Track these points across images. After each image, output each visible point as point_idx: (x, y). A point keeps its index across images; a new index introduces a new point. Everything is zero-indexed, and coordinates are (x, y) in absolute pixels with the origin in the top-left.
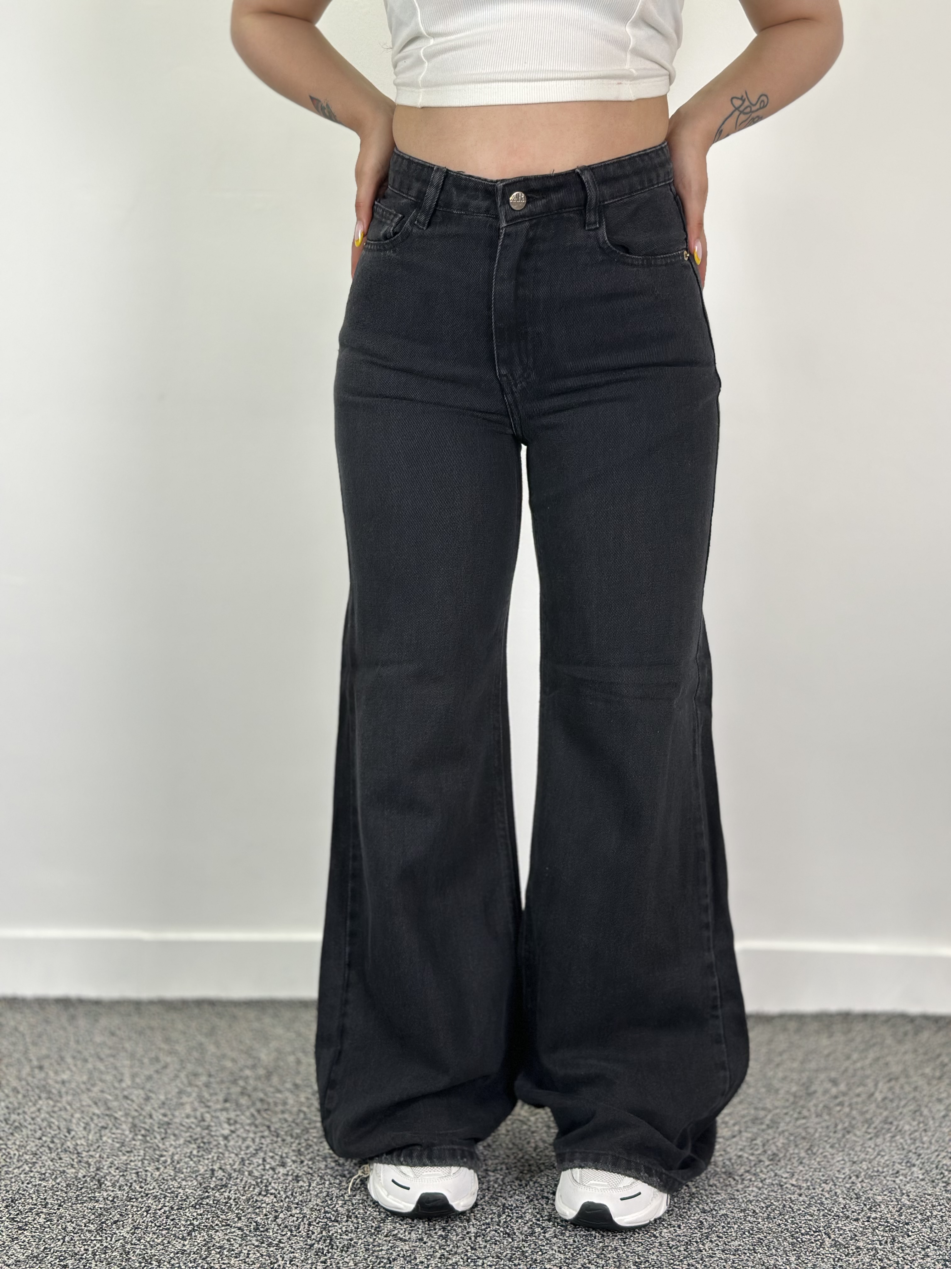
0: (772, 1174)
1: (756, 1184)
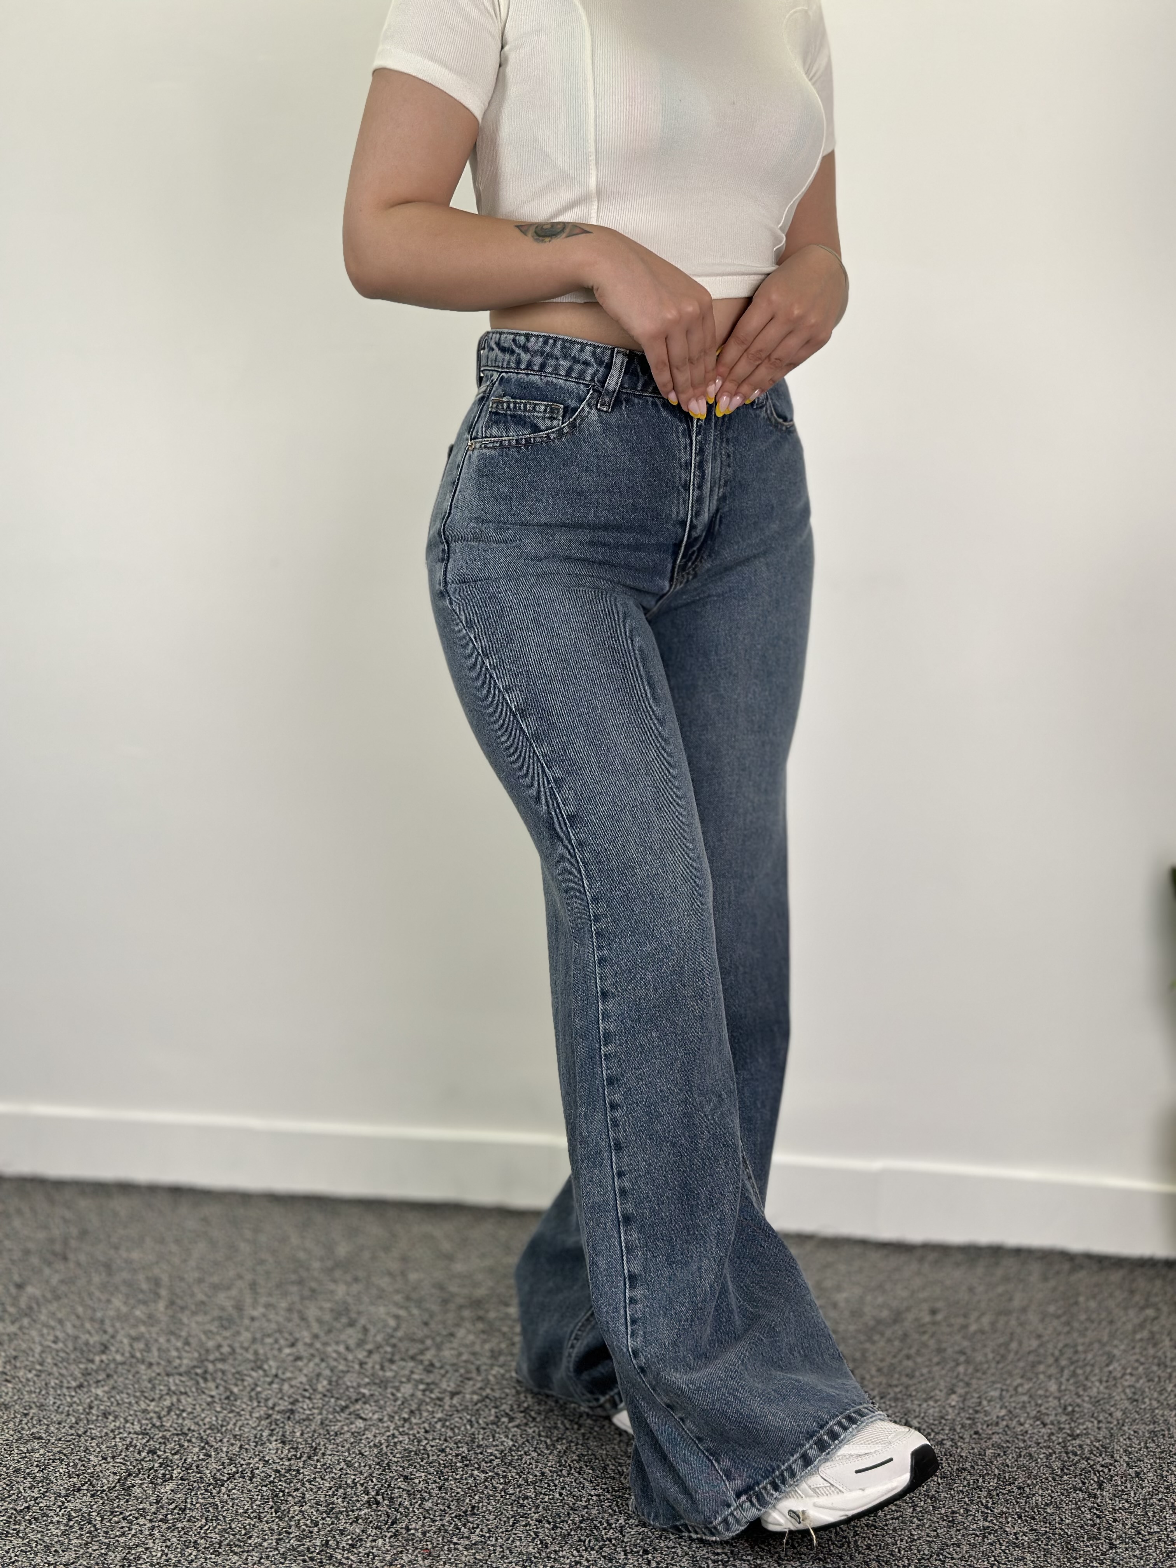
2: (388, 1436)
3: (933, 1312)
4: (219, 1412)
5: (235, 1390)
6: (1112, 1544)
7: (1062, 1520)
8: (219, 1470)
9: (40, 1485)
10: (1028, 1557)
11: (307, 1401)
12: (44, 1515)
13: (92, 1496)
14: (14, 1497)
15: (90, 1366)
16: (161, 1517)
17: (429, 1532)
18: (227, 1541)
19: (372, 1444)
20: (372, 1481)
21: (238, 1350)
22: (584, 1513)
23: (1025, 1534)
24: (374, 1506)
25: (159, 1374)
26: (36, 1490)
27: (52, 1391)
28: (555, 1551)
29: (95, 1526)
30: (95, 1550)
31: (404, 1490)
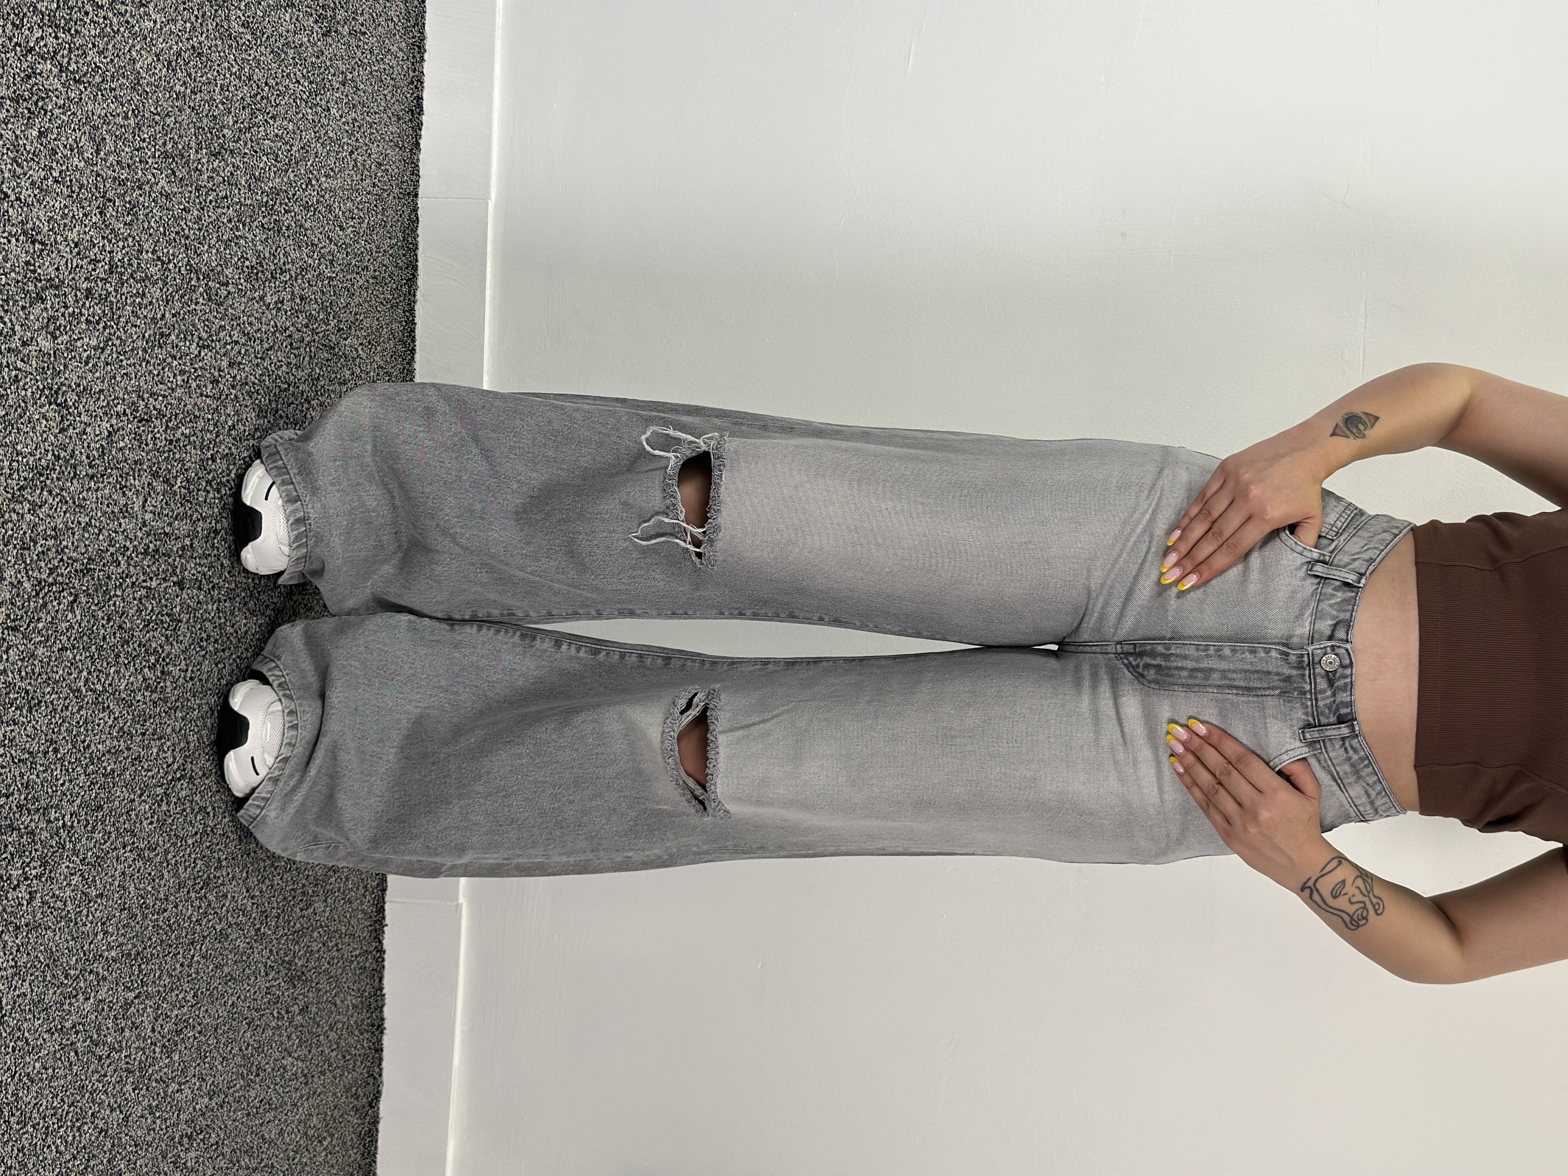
0: (205, 934)
1: (195, 913)
2: (125, 546)
4: (144, 336)
5: (173, 337)
8: (70, 386)
24: (34, 593)
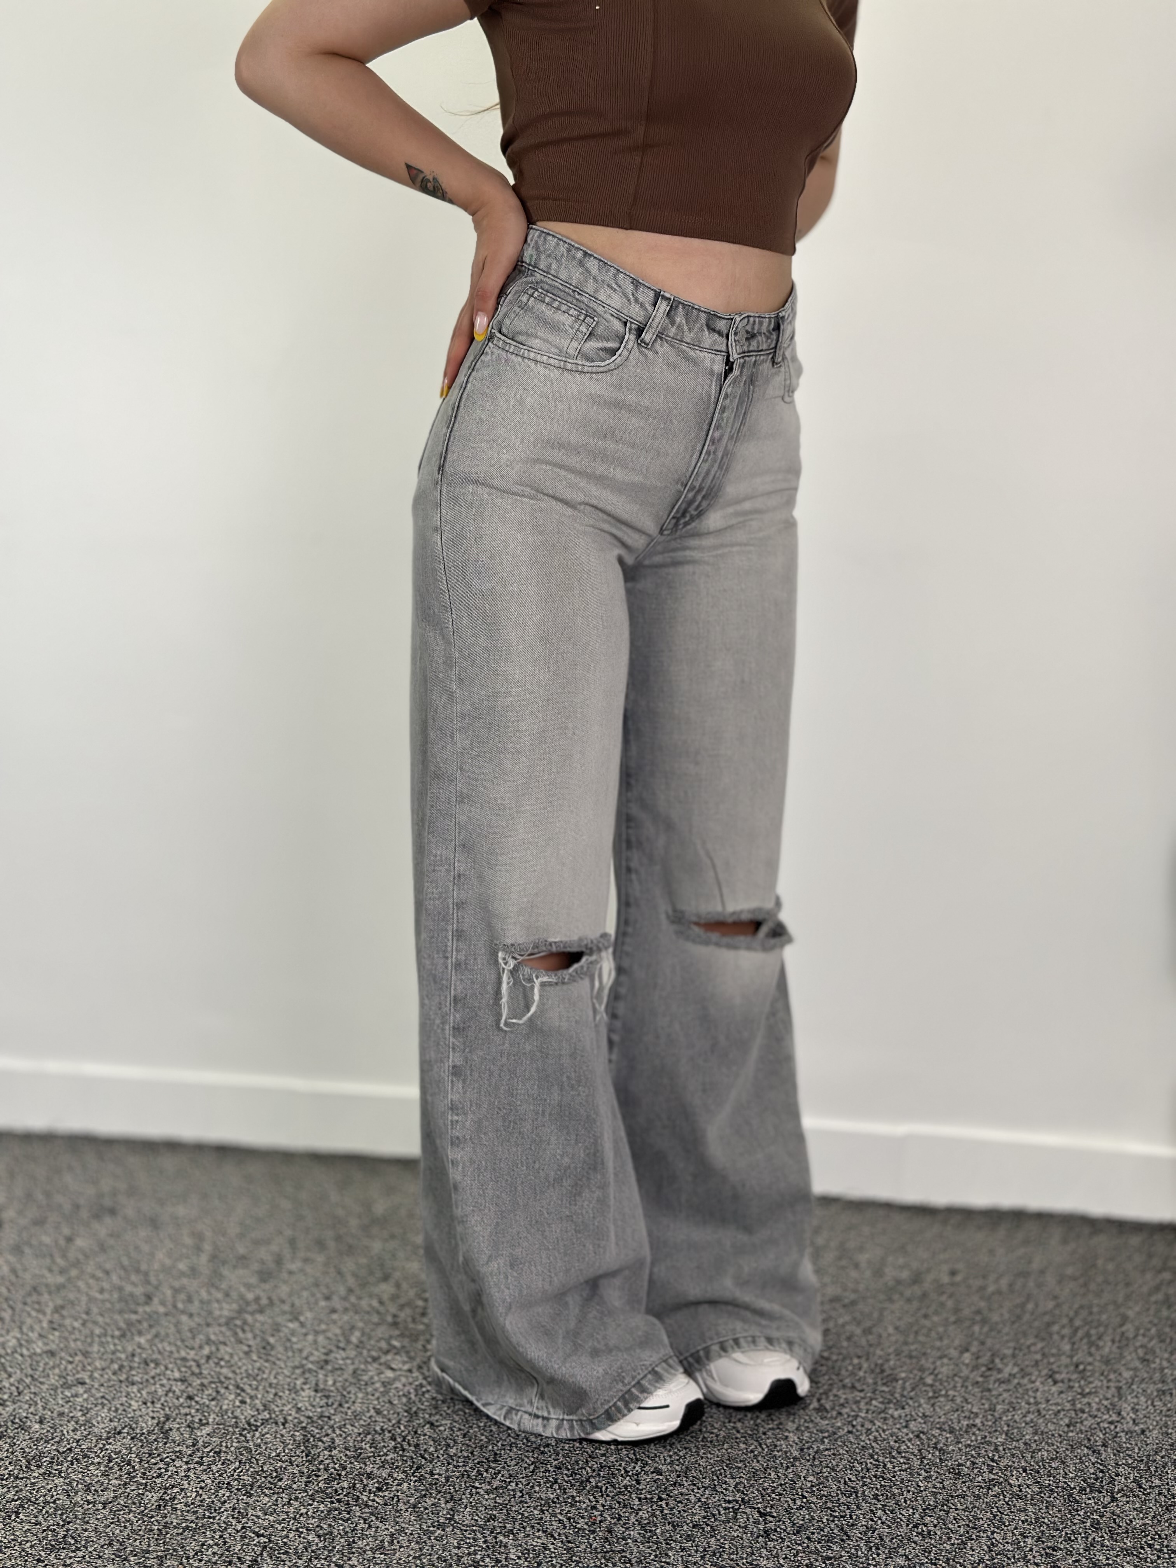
3: (953, 1273)
6: (1113, 1497)
7: (1066, 1474)
9: (83, 1428)
10: (1030, 1508)
11: (341, 1352)
12: (85, 1456)
13: (132, 1438)
14: (57, 1439)
15: (134, 1317)
16: (197, 1459)
17: (451, 1477)
18: (259, 1483)
19: (401, 1393)
20: (400, 1428)
21: (276, 1301)
22: (602, 1461)
23: (1028, 1486)
25: (199, 1325)
26: (79, 1433)
27: (97, 1339)
28: (573, 1496)
29: (134, 1467)
30: (133, 1490)
31: (430, 1437)
